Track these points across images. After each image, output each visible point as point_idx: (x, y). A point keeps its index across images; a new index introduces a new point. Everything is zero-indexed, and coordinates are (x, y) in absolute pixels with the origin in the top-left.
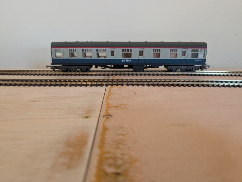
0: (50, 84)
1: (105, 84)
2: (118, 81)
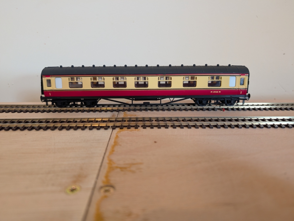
0: (30, 127)
1: (110, 126)
2: (131, 120)
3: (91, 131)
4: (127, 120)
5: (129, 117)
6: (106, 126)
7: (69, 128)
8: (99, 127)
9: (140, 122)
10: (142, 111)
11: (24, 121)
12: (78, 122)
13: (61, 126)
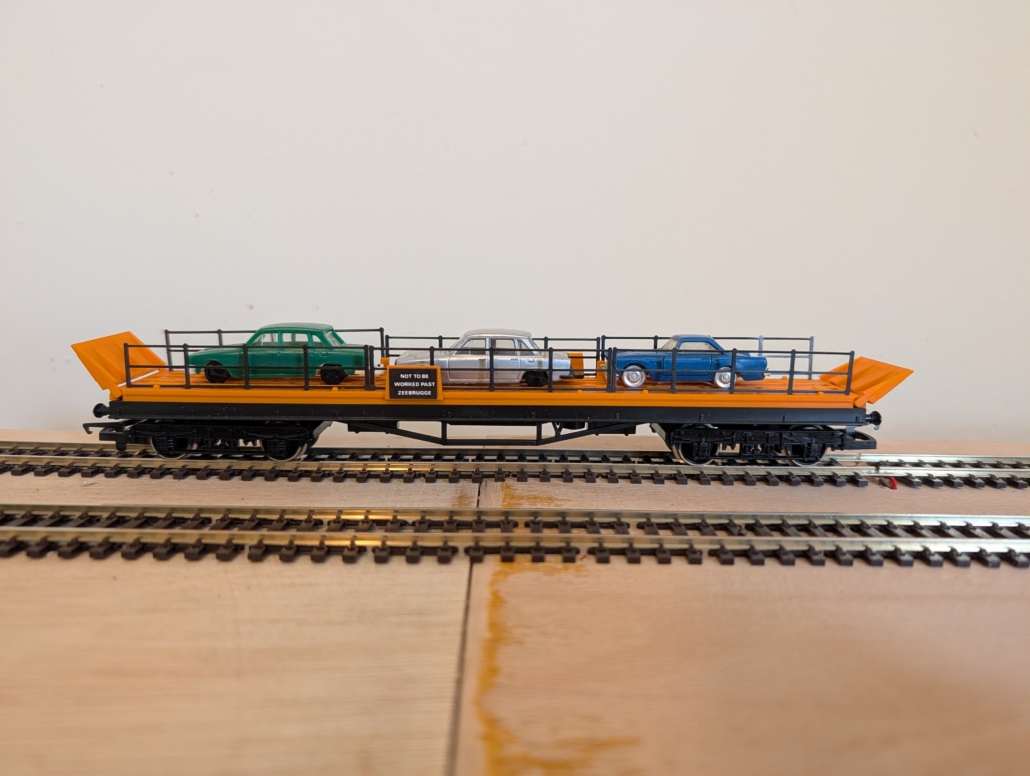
1: (461, 545)
2: (538, 523)
3: (384, 568)
4: (522, 520)
5: (526, 506)
6: (445, 548)
7: (291, 553)
8: (417, 553)
9: (576, 533)
10: (571, 481)
11: (105, 515)
12: (325, 523)
13: (260, 542)
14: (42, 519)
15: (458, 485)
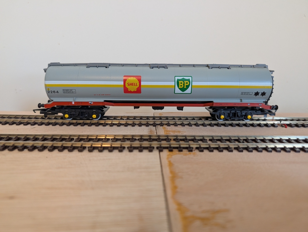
0: (51, 147)
1: (155, 146)
2: (178, 139)
3: (132, 153)
4: (173, 138)
5: (172, 134)
6: (150, 147)
7: (102, 149)
8: (142, 149)
10: (184, 126)
11: (40, 137)
12: (110, 139)
13: (91, 146)
14: (21, 139)
15: (149, 127)
